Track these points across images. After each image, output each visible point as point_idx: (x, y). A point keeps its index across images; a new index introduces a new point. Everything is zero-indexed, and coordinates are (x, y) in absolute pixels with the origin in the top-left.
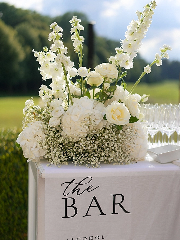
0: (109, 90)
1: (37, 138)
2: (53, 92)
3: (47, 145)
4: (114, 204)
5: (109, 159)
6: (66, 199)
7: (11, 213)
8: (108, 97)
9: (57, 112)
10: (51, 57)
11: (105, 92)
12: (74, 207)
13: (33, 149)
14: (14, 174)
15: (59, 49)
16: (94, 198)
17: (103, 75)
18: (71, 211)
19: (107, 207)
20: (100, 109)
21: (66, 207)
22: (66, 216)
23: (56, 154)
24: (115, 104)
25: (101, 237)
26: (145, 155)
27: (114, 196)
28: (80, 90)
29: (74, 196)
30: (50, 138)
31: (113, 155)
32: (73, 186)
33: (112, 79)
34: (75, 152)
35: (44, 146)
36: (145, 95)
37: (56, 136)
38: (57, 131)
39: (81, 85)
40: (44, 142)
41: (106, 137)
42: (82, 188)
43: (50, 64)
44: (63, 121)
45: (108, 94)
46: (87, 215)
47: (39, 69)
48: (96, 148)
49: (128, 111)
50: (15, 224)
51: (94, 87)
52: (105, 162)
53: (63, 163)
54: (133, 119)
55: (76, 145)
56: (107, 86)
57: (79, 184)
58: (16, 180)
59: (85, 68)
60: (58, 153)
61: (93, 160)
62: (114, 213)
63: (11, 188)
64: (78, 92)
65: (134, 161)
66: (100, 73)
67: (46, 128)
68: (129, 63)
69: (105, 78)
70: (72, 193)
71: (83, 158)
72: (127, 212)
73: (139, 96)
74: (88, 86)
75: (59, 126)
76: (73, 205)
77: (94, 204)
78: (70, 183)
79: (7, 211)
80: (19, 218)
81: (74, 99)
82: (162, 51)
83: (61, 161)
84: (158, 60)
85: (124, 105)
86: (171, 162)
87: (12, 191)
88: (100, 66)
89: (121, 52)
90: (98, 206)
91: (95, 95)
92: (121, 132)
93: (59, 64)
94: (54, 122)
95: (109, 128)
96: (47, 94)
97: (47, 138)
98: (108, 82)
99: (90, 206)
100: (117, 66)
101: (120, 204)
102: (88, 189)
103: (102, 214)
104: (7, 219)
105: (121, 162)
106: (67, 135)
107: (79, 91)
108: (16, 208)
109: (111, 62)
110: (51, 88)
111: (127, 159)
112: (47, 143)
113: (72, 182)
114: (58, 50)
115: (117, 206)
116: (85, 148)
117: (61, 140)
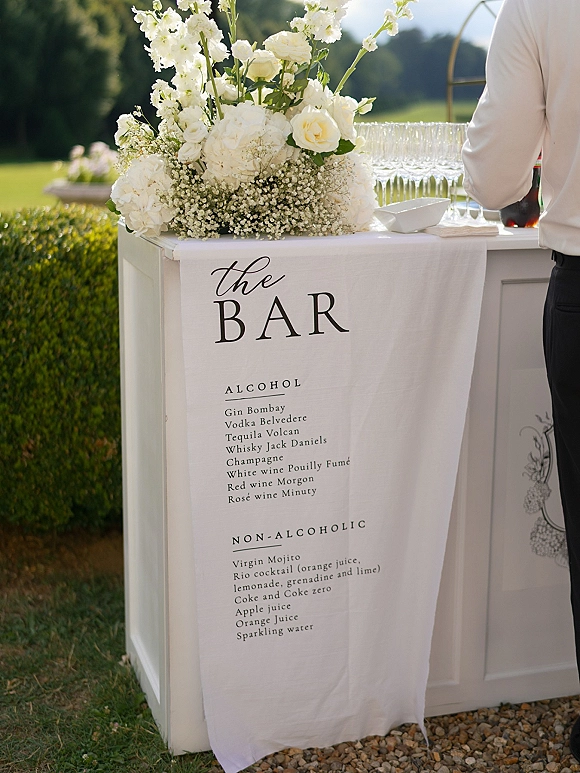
0: (293, 89)
1: (154, 187)
2: (180, 94)
3: (176, 200)
4: (316, 313)
5: (301, 224)
6: (221, 304)
7: (64, 392)
8: (292, 103)
9: (194, 131)
10: (171, 22)
11: (286, 92)
12: (237, 320)
13: (148, 209)
14: (66, 303)
15: (196, 5)
16: (277, 301)
17: (281, 55)
18: (232, 329)
19: (302, 320)
20: (278, 126)
21: (222, 320)
22: (223, 340)
23: (196, 216)
24: (308, 111)
25: (293, 383)
26: (371, 221)
27: (315, 296)
28: (235, 89)
29: (238, 295)
30: (183, 186)
31: (306, 215)
32: (234, 276)
33: (299, 66)
34: (233, 212)
35: (170, 202)
36: (365, 100)
37: (193, 181)
38: (195, 172)
39: (235, 80)
40: (171, 192)
41: (294, 179)
42: (252, 279)
43: (170, 36)
44: (206, 150)
45: (291, 96)
46: (263, 337)
47: (146, 48)
48: (274, 202)
49: (335, 124)
50: (76, 417)
51: (260, 83)
52: (293, 233)
53: (209, 234)
54: (345, 146)
55: (234, 196)
56: (289, 79)
57: (245, 272)
58: (71, 319)
59: (246, 42)
60: (201, 213)
61: (270, 225)
62: (316, 331)
63: (60, 335)
64: (231, 93)
65: (348, 229)
66: (275, 53)
67: (172, 165)
68: (332, 29)
69: (285, 63)
70: (234, 290)
71: (249, 222)
72: (342, 330)
73: (354, 101)
74: (248, 83)
75: (198, 161)
76: (236, 314)
77: (277, 313)
78: (229, 270)
79: (55, 387)
80: (83, 404)
81: (224, 108)
82: (399, 5)
83: (206, 231)
84: (390, 23)
85: (327, 114)
86: (423, 231)
87: (64, 343)
88: (275, 38)
89: (316, 9)
90: (285, 317)
91: (263, 100)
92: (322, 168)
93: (193, 34)
94: (187, 154)
95: (299, 162)
96: (168, 98)
97: (175, 186)
98: (290, 71)
99: (269, 319)
100: (308, 38)
101: (326, 313)
102: (263, 281)
103: (294, 334)
104: (56, 406)
105: (324, 229)
106: (215, 178)
107: (233, 91)
108: (76, 380)
109: (296, 30)
110: (175, 88)
111: (336, 224)
112: (176, 195)
113: (231, 268)
114: (192, 6)
115: (322, 318)
116: (252, 203)
117: (203, 188)
